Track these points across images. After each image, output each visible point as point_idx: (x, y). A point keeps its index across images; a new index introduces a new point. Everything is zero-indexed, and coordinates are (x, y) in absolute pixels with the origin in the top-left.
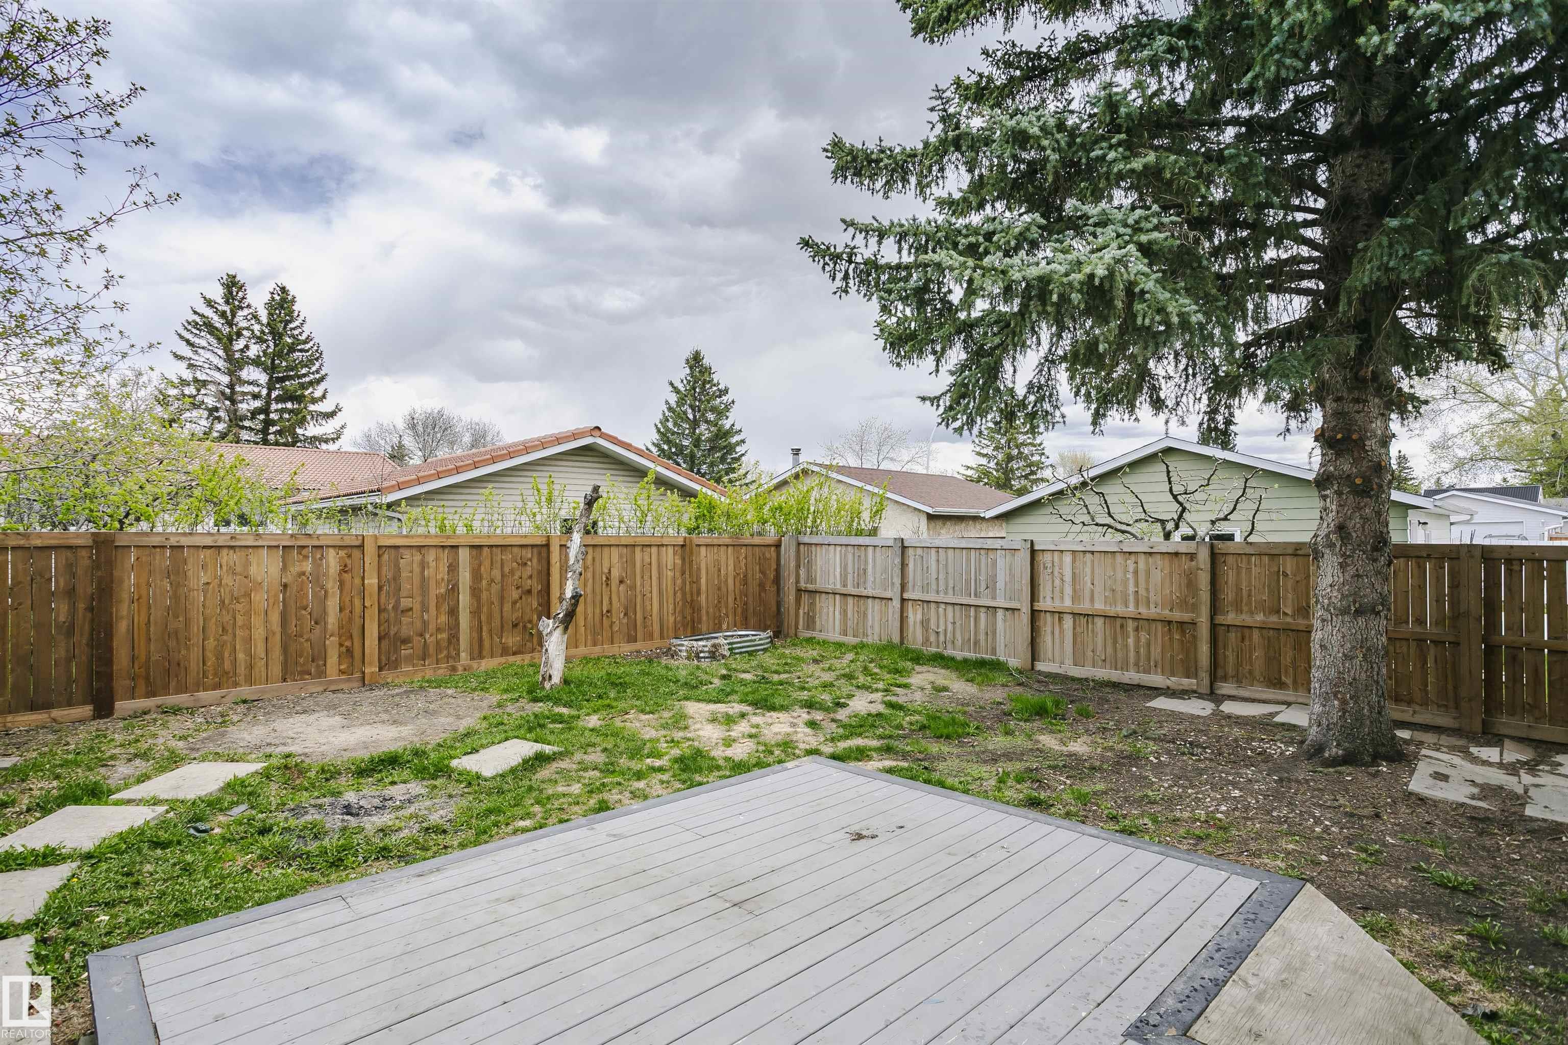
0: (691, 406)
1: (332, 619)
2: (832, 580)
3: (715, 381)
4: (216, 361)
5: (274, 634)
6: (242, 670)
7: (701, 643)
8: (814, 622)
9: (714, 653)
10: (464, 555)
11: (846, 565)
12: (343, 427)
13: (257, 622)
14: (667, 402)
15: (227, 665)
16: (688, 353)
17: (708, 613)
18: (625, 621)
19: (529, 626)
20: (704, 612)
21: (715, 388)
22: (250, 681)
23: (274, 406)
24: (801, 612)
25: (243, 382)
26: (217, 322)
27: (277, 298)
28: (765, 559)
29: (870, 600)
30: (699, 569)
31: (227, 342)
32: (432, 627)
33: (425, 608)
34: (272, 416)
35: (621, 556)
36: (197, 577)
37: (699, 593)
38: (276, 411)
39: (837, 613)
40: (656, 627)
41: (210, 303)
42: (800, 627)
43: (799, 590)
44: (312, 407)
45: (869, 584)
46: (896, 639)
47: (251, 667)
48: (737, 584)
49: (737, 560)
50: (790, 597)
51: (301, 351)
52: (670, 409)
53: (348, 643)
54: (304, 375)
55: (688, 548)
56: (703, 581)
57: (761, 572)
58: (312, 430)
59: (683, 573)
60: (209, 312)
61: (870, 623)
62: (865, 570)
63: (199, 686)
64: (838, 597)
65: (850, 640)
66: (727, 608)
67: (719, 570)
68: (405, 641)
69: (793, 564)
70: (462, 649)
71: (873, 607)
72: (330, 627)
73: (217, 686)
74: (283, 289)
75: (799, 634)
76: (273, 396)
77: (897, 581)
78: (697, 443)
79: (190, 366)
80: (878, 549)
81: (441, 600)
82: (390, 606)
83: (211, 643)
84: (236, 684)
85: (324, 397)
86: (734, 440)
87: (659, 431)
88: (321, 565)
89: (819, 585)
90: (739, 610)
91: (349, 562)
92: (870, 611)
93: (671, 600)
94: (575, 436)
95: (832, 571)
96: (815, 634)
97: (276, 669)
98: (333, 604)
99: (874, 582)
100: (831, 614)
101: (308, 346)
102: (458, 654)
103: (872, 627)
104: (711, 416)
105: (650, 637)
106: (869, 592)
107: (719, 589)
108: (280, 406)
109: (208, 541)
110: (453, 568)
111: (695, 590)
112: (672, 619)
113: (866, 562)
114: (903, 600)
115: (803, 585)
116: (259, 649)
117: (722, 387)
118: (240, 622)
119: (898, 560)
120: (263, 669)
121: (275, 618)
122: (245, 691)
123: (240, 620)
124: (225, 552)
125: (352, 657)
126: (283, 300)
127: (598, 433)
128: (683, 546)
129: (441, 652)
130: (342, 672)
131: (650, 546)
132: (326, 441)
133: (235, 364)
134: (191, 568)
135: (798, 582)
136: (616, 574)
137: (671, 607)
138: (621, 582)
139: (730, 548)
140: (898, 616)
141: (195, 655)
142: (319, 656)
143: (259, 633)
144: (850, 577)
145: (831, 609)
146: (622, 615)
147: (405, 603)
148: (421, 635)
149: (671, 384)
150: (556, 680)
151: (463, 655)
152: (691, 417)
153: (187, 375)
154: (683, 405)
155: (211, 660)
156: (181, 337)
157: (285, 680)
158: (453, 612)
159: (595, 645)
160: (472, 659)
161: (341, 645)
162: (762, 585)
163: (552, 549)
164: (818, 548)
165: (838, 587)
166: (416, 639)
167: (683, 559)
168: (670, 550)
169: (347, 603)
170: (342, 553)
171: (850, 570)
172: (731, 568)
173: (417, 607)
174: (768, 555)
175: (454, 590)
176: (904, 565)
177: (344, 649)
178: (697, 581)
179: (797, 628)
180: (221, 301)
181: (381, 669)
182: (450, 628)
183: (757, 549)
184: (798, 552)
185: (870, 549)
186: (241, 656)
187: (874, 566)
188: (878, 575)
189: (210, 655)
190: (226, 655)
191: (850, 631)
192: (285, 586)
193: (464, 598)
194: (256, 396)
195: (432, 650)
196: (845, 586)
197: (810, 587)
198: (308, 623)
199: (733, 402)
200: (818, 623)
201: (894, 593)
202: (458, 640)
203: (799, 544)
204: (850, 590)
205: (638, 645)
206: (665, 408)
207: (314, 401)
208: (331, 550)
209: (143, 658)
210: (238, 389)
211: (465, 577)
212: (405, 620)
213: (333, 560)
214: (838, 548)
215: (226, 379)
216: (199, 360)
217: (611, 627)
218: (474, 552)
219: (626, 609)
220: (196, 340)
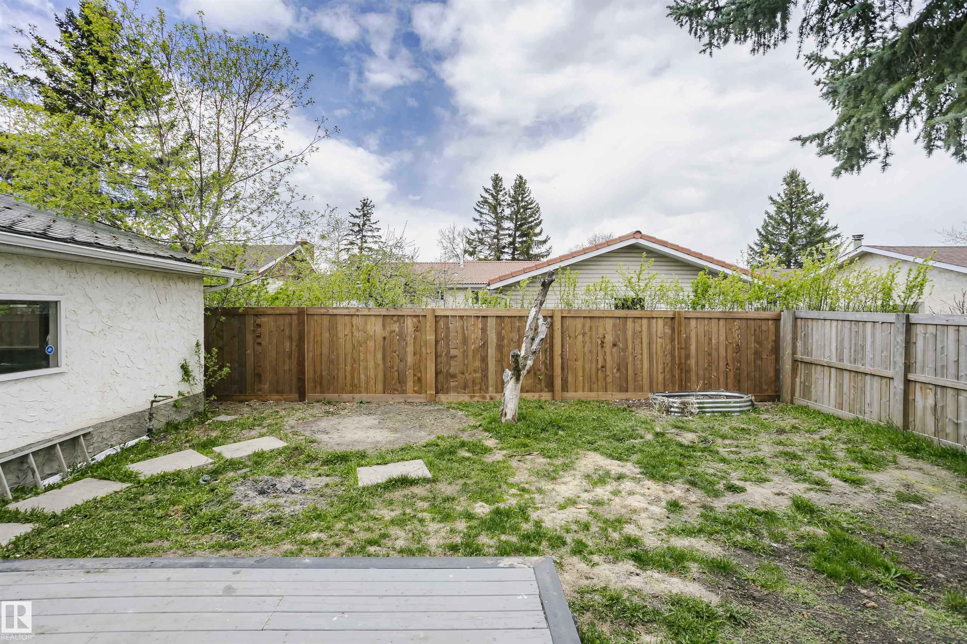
0: (787, 213)
1: (410, 359)
2: (827, 353)
3: (810, 191)
4: (490, 219)
5: (379, 365)
6: (363, 384)
7: (671, 400)
8: (810, 392)
9: (683, 409)
10: (491, 323)
11: (842, 340)
12: (550, 248)
13: (370, 358)
14: (767, 213)
15: (356, 381)
16: (785, 172)
17: (697, 374)
18: (618, 375)
19: (539, 373)
20: (693, 374)
21: (809, 197)
22: (367, 391)
23: (518, 240)
24: (798, 380)
25: (503, 229)
26: (491, 199)
27: (518, 182)
28: (761, 331)
29: (868, 378)
30: (688, 338)
31: (494, 209)
32: (470, 369)
33: (465, 354)
34: (517, 245)
35: (614, 326)
36: (343, 330)
37: (688, 357)
38: (519, 242)
39: (832, 385)
40: (646, 382)
41: (486, 191)
42: (797, 394)
43: (795, 361)
44: (535, 239)
45: (868, 360)
46: (898, 421)
47: (367, 383)
48: (730, 351)
49: (729, 331)
50: (787, 367)
51: (530, 209)
52: (770, 217)
53: (419, 375)
54: (532, 222)
55: (676, 320)
56: (693, 347)
57: (757, 342)
58: (535, 251)
59: (672, 340)
60: (486, 195)
61: (868, 401)
62: (863, 347)
63: (343, 391)
64: (833, 370)
65: (846, 414)
66: (718, 370)
67: (710, 339)
68: (453, 376)
69: (789, 337)
70: (490, 384)
71: (871, 385)
72: (408, 364)
73: (351, 392)
74: (521, 177)
75: (795, 401)
76: (517, 235)
77: (900, 360)
78: (793, 240)
79: (481, 224)
80: (878, 326)
81: (476, 351)
82: (444, 354)
83: (349, 368)
84: (360, 392)
85: (541, 232)
86: (828, 235)
87: (760, 234)
88: (403, 326)
89: (815, 357)
90: (731, 374)
91: (419, 325)
92: (868, 388)
93: (660, 361)
94: (621, 239)
95: (827, 344)
96: (812, 404)
97: (380, 386)
98: (410, 349)
99: (873, 359)
100: (826, 386)
101: (533, 205)
102: (487, 388)
103: (870, 405)
104: (805, 219)
105: (641, 389)
106: (868, 369)
107: (710, 355)
108: (520, 240)
109: (346, 312)
110: (484, 330)
111: (683, 355)
112: (661, 377)
113: (864, 338)
114: (907, 382)
115: (799, 356)
116: (372, 374)
117: (817, 194)
118: (362, 358)
119: (901, 338)
120: (374, 385)
121: (379, 356)
122: (364, 396)
123: (362, 356)
124: (355, 317)
125: (421, 383)
126: (521, 183)
127: (639, 236)
128: (672, 318)
129: (476, 386)
130: (416, 392)
131: (641, 318)
132: (543, 257)
133: (499, 219)
134: (340, 327)
135: (794, 352)
136: (609, 339)
137: (660, 367)
138: (614, 345)
139: (722, 322)
140: (900, 397)
141: (341, 374)
142: (402, 381)
143: (371, 365)
144: (846, 352)
145: (826, 382)
146: (615, 370)
147: (453, 352)
148: (463, 373)
149: (771, 198)
150: (509, 416)
151: (490, 389)
152: (788, 220)
153: (480, 228)
154: (782, 212)
155: (349, 377)
156: (476, 209)
157: (384, 393)
158: (484, 360)
159: (591, 390)
160: (497, 392)
161: (415, 375)
162: (758, 354)
163: (555, 319)
164: (815, 322)
165: (834, 361)
166: (459, 376)
167: (673, 329)
168: (660, 322)
169: (418, 350)
170: (415, 320)
171: (846, 344)
172: (722, 338)
173: (460, 355)
174: (764, 328)
175: (485, 345)
176: (909, 344)
177: (416, 378)
178: (687, 347)
179: (793, 394)
180: (492, 189)
181: (437, 392)
182: (482, 371)
183: (752, 322)
184: (795, 326)
185: (869, 326)
186: (363, 377)
187: (873, 342)
188: (878, 352)
189: (347, 374)
190: (356, 375)
191: (845, 405)
192: (384, 338)
193: (492, 351)
194: (510, 235)
195: (470, 384)
196: (841, 360)
197: (806, 358)
198: (397, 361)
199: (827, 205)
200: (813, 393)
201: (897, 372)
202: (487, 379)
203: (796, 319)
204: (847, 365)
205: (628, 395)
206: (766, 216)
207: (536, 235)
208: (409, 318)
209: (319, 373)
210: (501, 232)
211: (492, 338)
212: (452, 363)
213: (410, 323)
214: (834, 323)
215: (494, 228)
216: (483, 220)
217: (605, 379)
218: (499, 320)
219: (619, 366)
220: (482, 210)
